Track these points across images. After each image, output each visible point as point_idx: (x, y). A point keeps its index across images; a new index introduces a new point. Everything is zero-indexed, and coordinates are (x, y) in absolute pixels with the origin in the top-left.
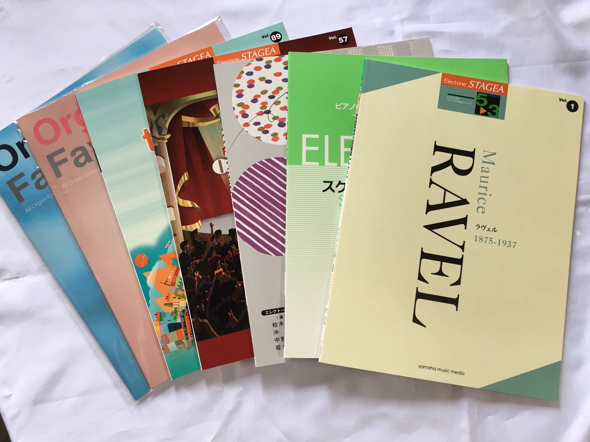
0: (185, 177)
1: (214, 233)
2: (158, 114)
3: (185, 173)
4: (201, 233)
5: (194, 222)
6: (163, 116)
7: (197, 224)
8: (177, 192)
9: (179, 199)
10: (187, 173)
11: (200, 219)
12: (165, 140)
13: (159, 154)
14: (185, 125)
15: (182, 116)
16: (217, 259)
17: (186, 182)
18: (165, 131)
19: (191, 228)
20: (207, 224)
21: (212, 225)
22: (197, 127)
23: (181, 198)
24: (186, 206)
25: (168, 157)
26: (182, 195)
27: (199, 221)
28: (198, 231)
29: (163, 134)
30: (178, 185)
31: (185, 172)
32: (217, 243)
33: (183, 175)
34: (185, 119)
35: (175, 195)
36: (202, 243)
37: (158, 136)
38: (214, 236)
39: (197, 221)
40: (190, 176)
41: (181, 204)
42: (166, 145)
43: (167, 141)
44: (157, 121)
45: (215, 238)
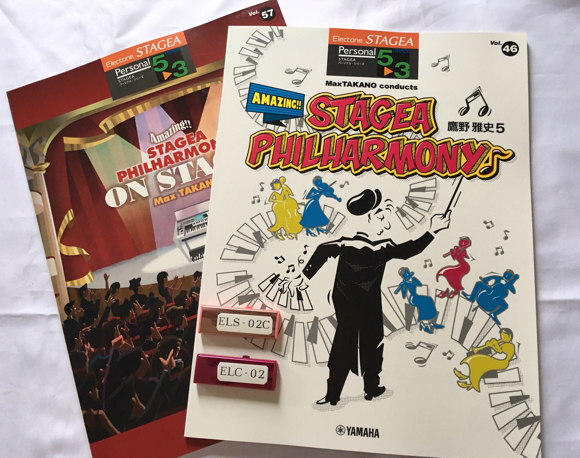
0: (69, 216)
1: (109, 288)
2: (33, 140)
3: (69, 211)
4: (92, 290)
5: (82, 275)
6: (40, 140)
7: (86, 277)
8: (58, 237)
9: (62, 245)
10: (72, 210)
11: (90, 270)
12: (43, 170)
13: (35, 189)
14: (67, 149)
15: (64, 137)
16: (114, 323)
17: (70, 222)
18: (42, 159)
19: (78, 283)
20: (100, 275)
21: (106, 277)
22: (84, 149)
23: (64, 244)
24: (71, 254)
25: (46, 192)
26: (65, 240)
27: (90, 274)
28: (88, 287)
29: (39, 163)
30: (61, 227)
31: (70, 209)
32: (114, 301)
33: (66, 214)
34: (68, 140)
35: (56, 241)
36: (94, 303)
37: (33, 166)
38: (110, 291)
39: (87, 273)
40: (75, 214)
41: (65, 253)
42: (43, 177)
43: (44, 172)
44: (31, 148)
45: (111, 293)
